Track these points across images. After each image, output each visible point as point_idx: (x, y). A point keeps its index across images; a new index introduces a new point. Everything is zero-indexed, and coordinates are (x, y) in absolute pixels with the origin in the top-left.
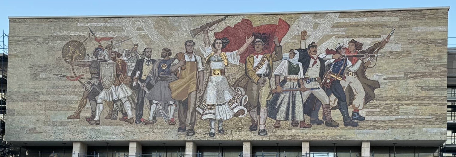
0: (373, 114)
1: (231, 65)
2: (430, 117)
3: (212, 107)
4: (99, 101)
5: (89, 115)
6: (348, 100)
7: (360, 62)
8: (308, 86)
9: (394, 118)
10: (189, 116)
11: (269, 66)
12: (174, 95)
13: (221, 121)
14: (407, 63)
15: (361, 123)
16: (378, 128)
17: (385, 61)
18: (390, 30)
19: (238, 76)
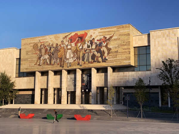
0: (110, 58)
1: (73, 47)
3: (68, 59)
4: (41, 60)
5: (39, 64)
6: (103, 54)
7: (106, 43)
8: (92, 51)
9: (115, 59)
10: (62, 62)
11: (82, 46)
12: (59, 57)
13: (70, 63)
14: (119, 42)
15: (107, 61)
16: (111, 62)
17: (113, 42)
18: (114, 32)
19: (74, 50)
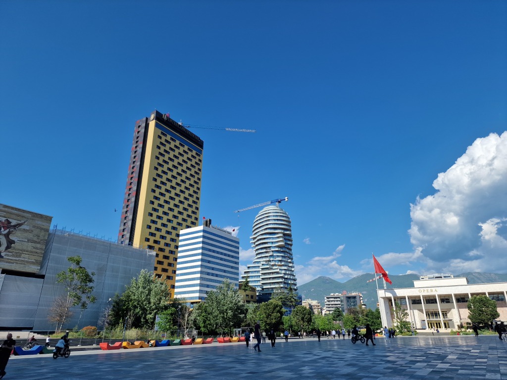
0: (8, 255)
2: (34, 261)
7: (8, 230)
9: (18, 259)
14: (30, 236)
16: (9, 262)
17: (20, 232)
